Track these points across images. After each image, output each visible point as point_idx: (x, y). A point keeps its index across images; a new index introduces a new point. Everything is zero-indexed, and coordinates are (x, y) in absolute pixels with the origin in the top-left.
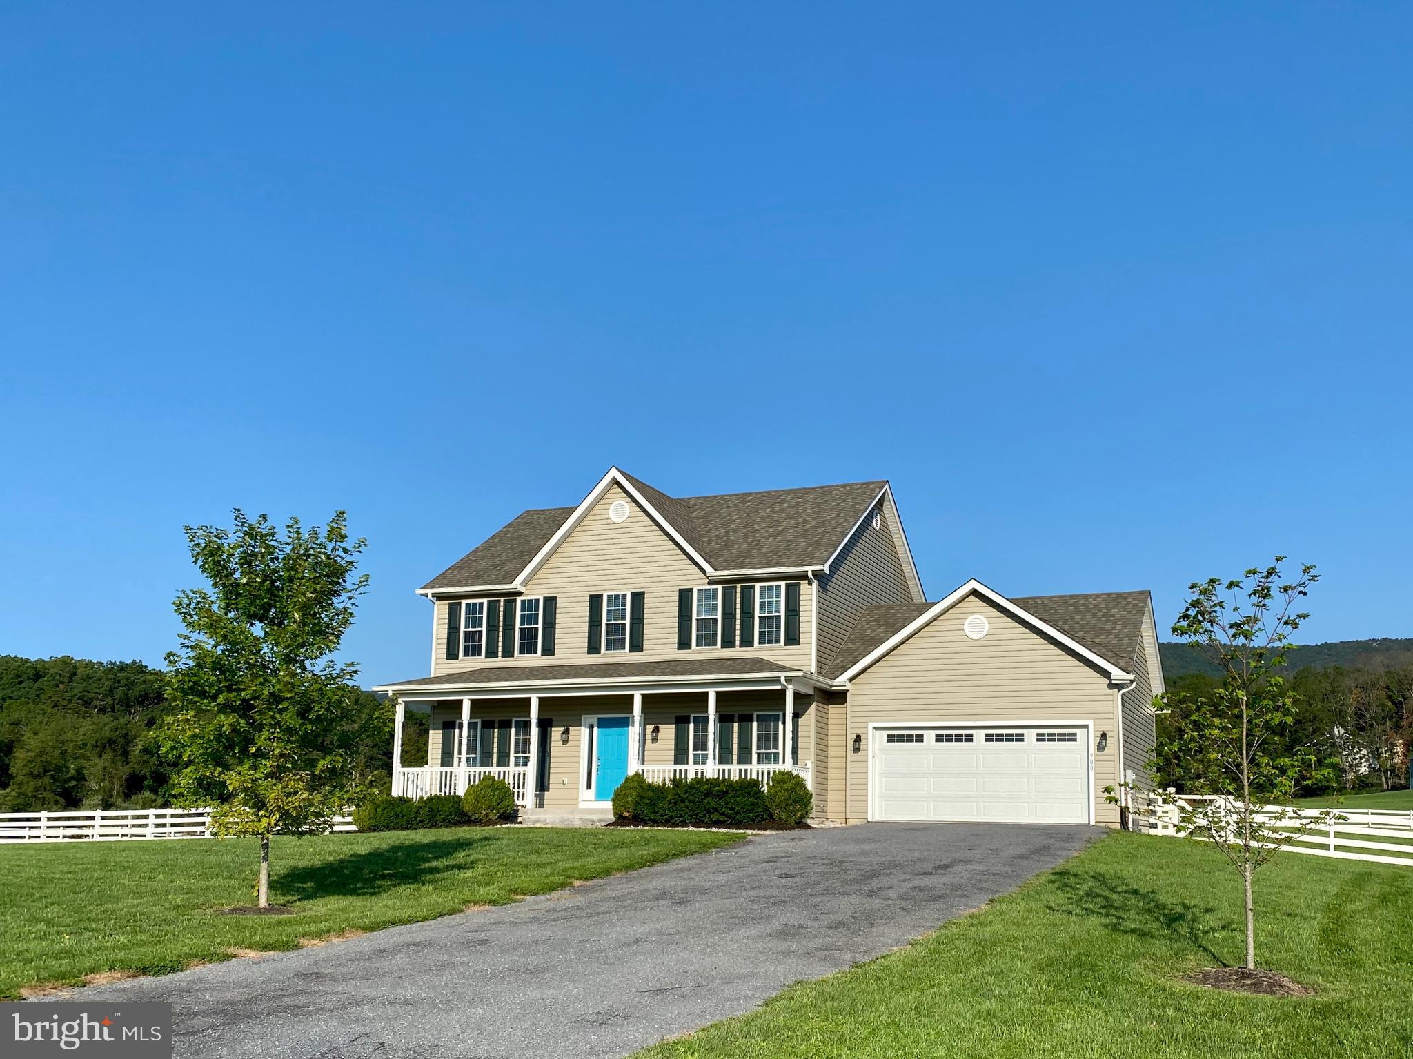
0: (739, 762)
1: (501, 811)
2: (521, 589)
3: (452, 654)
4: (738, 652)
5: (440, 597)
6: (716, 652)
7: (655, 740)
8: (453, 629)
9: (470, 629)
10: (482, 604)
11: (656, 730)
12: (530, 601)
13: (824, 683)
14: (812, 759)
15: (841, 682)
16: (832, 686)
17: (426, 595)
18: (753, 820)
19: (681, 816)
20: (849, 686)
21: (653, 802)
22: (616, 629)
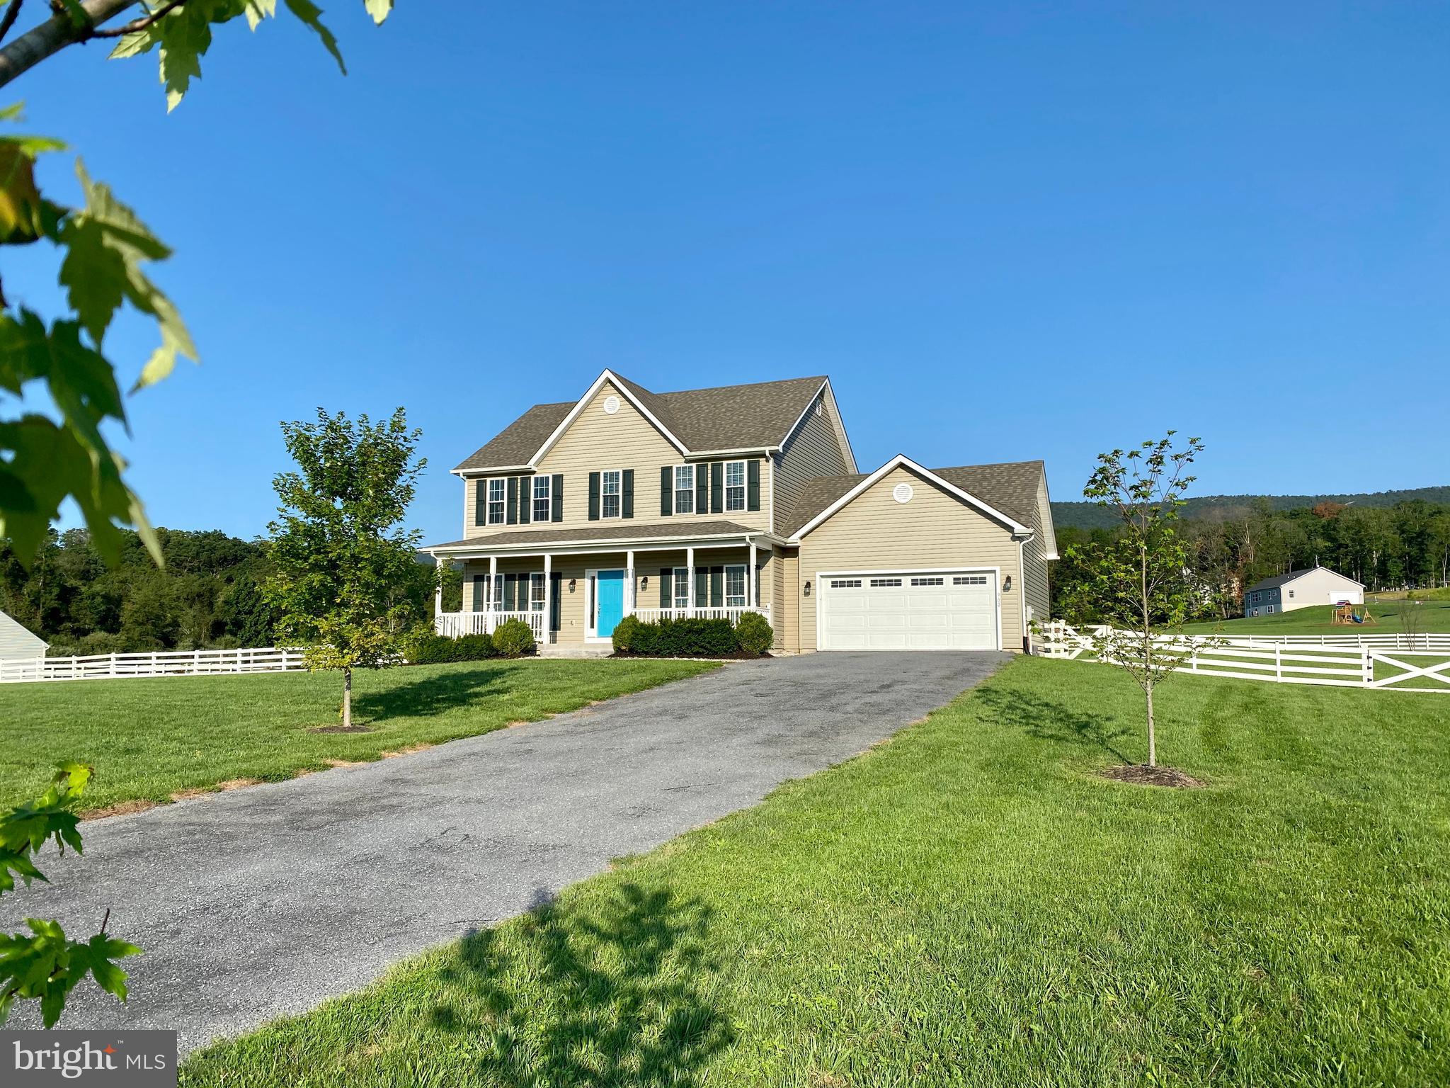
0: (713, 605)
1: (524, 646)
2: (534, 468)
3: (480, 522)
4: (710, 517)
5: (470, 476)
6: (692, 517)
7: (644, 588)
8: (480, 501)
9: (495, 501)
10: (503, 481)
11: (645, 580)
12: (542, 478)
13: (780, 540)
14: (772, 602)
15: (794, 539)
16: (786, 543)
17: (458, 474)
18: (726, 651)
19: (668, 649)
20: (800, 543)
21: (645, 638)
22: (611, 500)
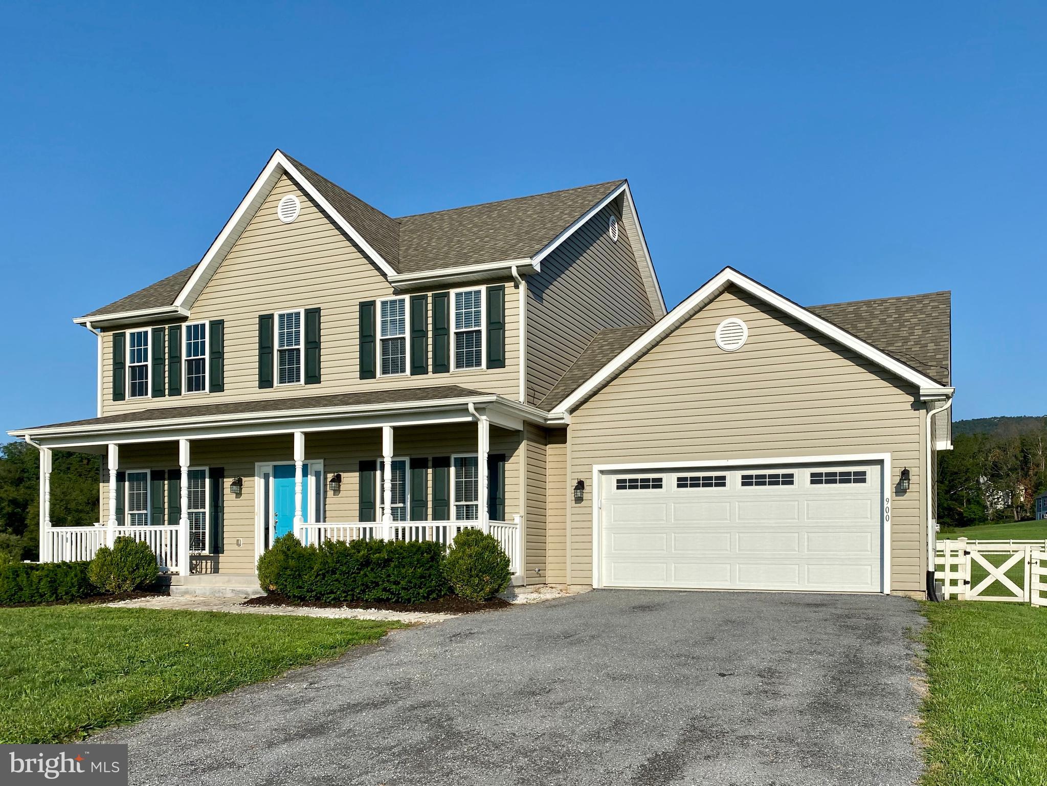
0: (435, 518)
1: (138, 581)
2: (183, 312)
3: (118, 395)
4: (431, 380)
5: (105, 327)
6: (406, 380)
7: (337, 491)
8: (118, 365)
9: (136, 364)
10: (146, 333)
11: (337, 479)
12: (196, 326)
13: (537, 415)
14: (522, 513)
15: (559, 413)
16: (546, 420)
17: (84, 324)
18: (427, 598)
19: (332, 592)
20: (568, 419)
21: (298, 575)
22: (290, 356)
